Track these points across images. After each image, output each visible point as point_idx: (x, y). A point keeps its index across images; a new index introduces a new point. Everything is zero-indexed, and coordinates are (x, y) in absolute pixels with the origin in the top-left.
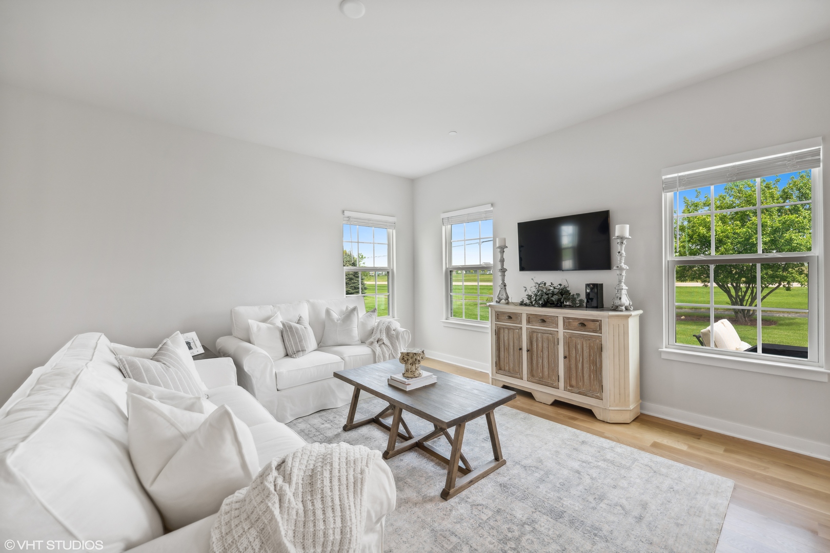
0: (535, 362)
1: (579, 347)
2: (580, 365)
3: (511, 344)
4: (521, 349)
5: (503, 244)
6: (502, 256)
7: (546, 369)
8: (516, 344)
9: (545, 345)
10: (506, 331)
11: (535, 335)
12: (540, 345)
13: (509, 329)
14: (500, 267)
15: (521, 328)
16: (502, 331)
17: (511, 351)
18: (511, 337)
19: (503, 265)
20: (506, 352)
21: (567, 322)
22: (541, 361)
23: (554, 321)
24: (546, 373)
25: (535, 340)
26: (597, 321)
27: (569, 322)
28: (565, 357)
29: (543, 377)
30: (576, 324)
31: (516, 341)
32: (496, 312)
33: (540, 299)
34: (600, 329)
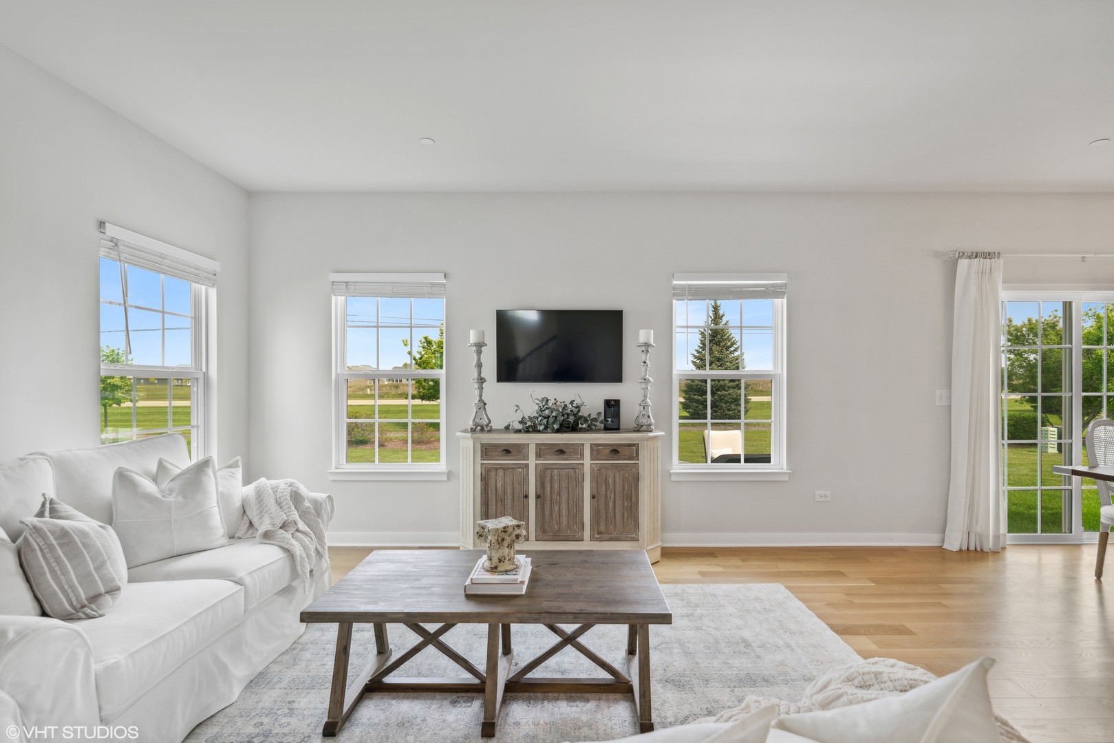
0: (547, 511)
1: (610, 480)
2: (611, 504)
3: (509, 491)
4: (526, 497)
5: (482, 341)
6: (479, 359)
7: (564, 519)
8: (516, 491)
9: (564, 485)
10: (501, 473)
11: (548, 473)
12: (556, 485)
13: (505, 469)
14: (476, 376)
15: (527, 466)
16: (493, 473)
17: (509, 502)
18: (508, 480)
19: (480, 373)
20: (499, 505)
21: (596, 450)
22: (556, 509)
23: (577, 450)
24: (564, 523)
25: (548, 479)
26: (633, 445)
27: (598, 450)
28: (593, 497)
29: (559, 530)
30: (607, 451)
31: (517, 486)
32: (482, 445)
33: (554, 423)
34: (637, 454)
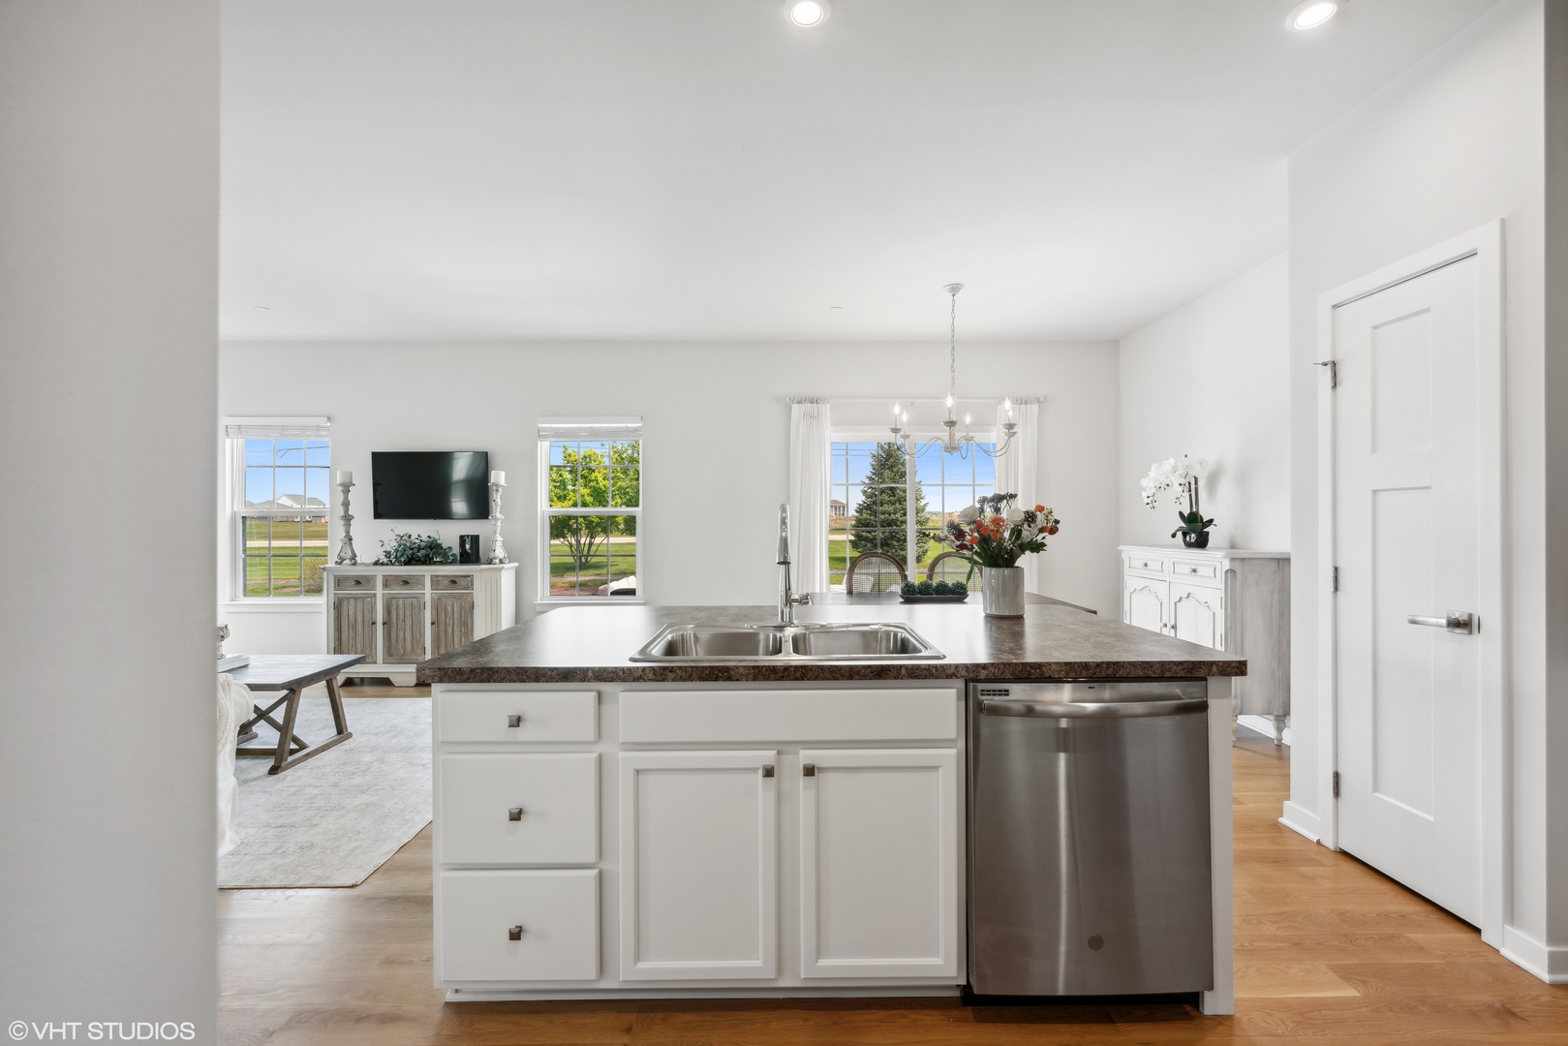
0: (393, 637)
1: (449, 608)
2: (450, 630)
3: (360, 618)
4: (374, 623)
5: (347, 481)
6: (346, 498)
7: (408, 643)
8: (366, 618)
9: (408, 613)
10: (352, 602)
11: (394, 602)
12: (401, 613)
13: (356, 598)
14: (342, 513)
15: (375, 595)
16: (345, 603)
17: (360, 628)
18: (359, 609)
19: (346, 510)
20: (351, 632)
21: (436, 581)
22: (402, 634)
23: (418, 581)
24: (409, 648)
25: (394, 607)
26: (469, 576)
27: (438, 581)
28: (433, 623)
29: (404, 654)
30: (446, 582)
31: (366, 613)
32: (335, 577)
33: (401, 556)
34: (472, 585)
